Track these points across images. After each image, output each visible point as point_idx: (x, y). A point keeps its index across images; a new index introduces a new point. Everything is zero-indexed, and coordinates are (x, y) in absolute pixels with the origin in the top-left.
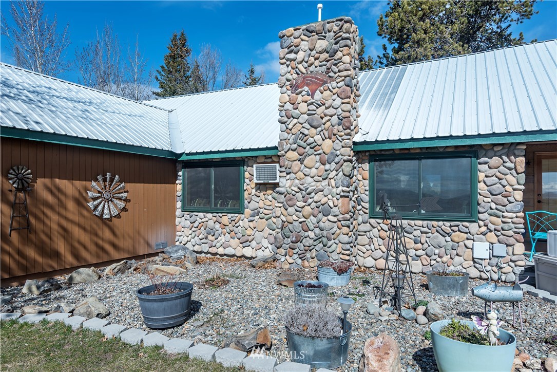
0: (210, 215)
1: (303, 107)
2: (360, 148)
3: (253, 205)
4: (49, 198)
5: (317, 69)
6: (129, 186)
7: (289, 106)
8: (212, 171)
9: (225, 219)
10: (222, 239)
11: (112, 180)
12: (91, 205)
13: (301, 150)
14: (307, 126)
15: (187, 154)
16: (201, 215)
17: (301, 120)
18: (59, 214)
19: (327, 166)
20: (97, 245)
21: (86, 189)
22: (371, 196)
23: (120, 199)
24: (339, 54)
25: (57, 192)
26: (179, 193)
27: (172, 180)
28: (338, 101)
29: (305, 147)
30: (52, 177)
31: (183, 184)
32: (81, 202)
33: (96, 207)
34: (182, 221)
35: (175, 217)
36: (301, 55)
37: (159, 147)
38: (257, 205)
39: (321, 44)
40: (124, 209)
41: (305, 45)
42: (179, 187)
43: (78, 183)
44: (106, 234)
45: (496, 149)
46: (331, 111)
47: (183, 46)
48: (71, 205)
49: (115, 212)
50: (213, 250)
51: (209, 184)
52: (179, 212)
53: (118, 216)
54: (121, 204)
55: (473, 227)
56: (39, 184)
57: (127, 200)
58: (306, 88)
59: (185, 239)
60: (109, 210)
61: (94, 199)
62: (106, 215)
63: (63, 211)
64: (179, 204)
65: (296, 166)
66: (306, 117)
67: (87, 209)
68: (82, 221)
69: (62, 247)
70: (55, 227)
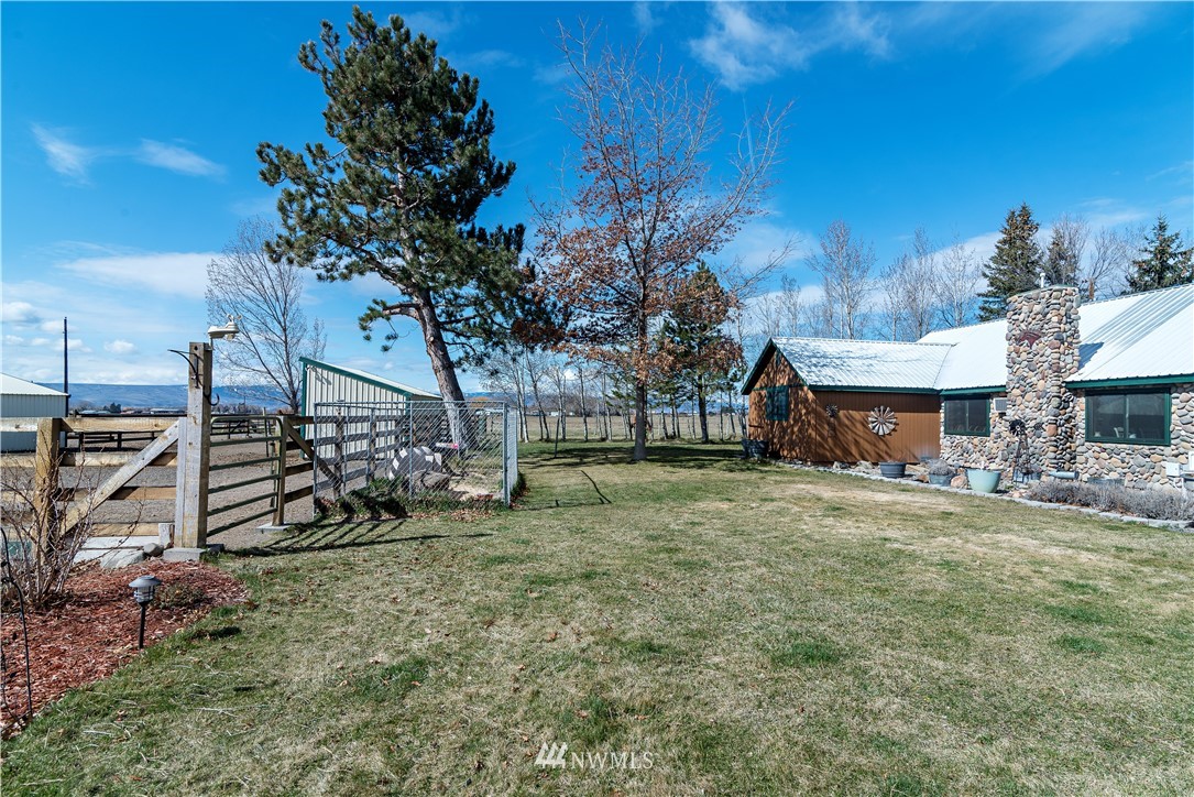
0: (965, 438)
1: (1024, 355)
2: (1070, 386)
3: (997, 430)
4: (847, 422)
5: (1034, 326)
6: (897, 414)
7: (1014, 355)
8: (967, 403)
9: (976, 440)
10: (974, 456)
11: (884, 411)
12: (871, 426)
13: (1023, 388)
14: (1027, 369)
15: (947, 390)
16: (958, 437)
17: (1022, 365)
18: (852, 431)
19: (1041, 401)
20: (878, 454)
21: (868, 416)
22: (1087, 424)
23: (891, 423)
24: (1049, 316)
25: (850, 418)
26: (942, 420)
27: (937, 410)
28: (1049, 351)
29: (1025, 386)
30: (848, 410)
31: (945, 413)
32: (864, 424)
33: (874, 428)
34: (945, 441)
35: (939, 439)
36: (1021, 317)
37: (921, 386)
38: (1000, 430)
39: (1037, 308)
40: (894, 430)
41: (1025, 309)
42: (942, 415)
43: (862, 413)
44: (882, 446)
45: (1185, 386)
46: (1044, 358)
47: (1026, 223)
48: (859, 425)
49: (887, 432)
50: (967, 465)
51: (964, 413)
52: (942, 435)
53: (890, 434)
54: (892, 426)
55: (1167, 450)
56: (841, 413)
57: (896, 424)
58: (1026, 341)
59: (946, 456)
60: (883, 430)
61: (873, 422)
62: (881, 433)
63: (854, 429)
64: (942, 429)
65: (1019, 400)
66: (1026, 363)
67: (867, 428)
68: (866, 436)
69: (854, 451)
70: (850, 438)
